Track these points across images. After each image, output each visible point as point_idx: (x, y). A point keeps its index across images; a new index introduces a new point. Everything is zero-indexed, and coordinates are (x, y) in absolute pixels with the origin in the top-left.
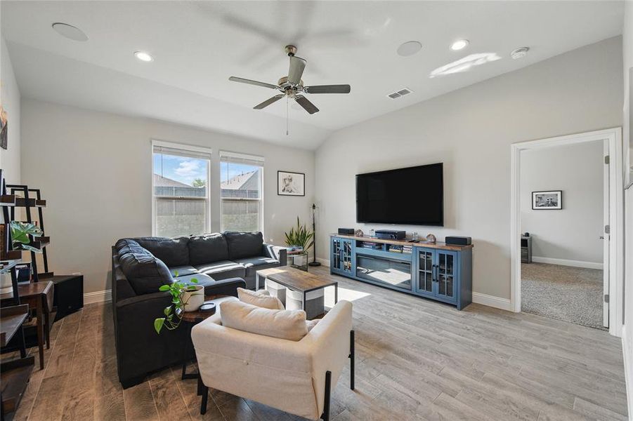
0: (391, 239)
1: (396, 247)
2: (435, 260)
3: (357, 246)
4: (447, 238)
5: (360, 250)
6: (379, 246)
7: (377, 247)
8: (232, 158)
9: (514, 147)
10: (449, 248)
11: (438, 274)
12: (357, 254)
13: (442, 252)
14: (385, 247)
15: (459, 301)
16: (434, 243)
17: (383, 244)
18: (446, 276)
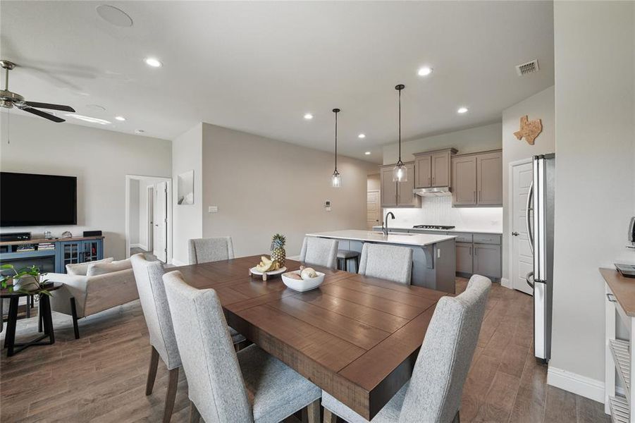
1: (26, 247)
2: (81, 249)
4: (84, 232)
9: (128, 177)
10: (89, 239)
11: (85, 258)
13: (88, 242)
14: (10, 249)
17: (8, 246)
18: (91, 258)
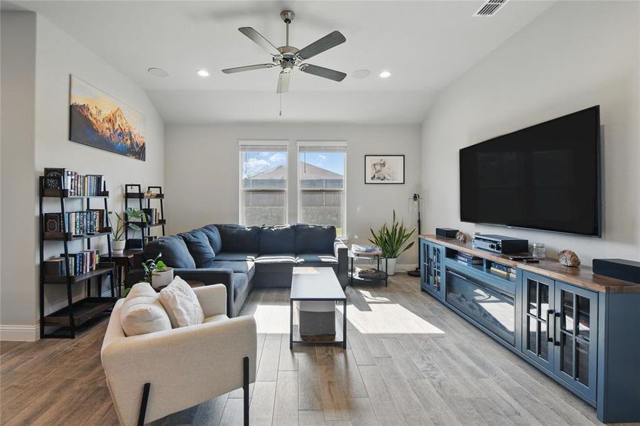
1: (501, 266)
2: (555, 302)
3: (447, 257)
4: (596, 261)
5: (450, 263)
6: (479, 261)
7: (475, 262)
8: (310, 147)
11: (559, 329)
12: (447, 269)
13: (568, 290)
14: (485, 265)
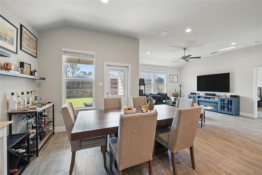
0: (211, 95)
1: (212, 98)
2: (226, 102)
3: (198, 98)
6: (206, 98)
9: (255, 69)
10: (231, 98)
11: (227, 106)
12: (198, 100)
13: (228, 99)
15: (234, 113)
16: (226, 97)
17: (207, 97)
18: (230, 106)
